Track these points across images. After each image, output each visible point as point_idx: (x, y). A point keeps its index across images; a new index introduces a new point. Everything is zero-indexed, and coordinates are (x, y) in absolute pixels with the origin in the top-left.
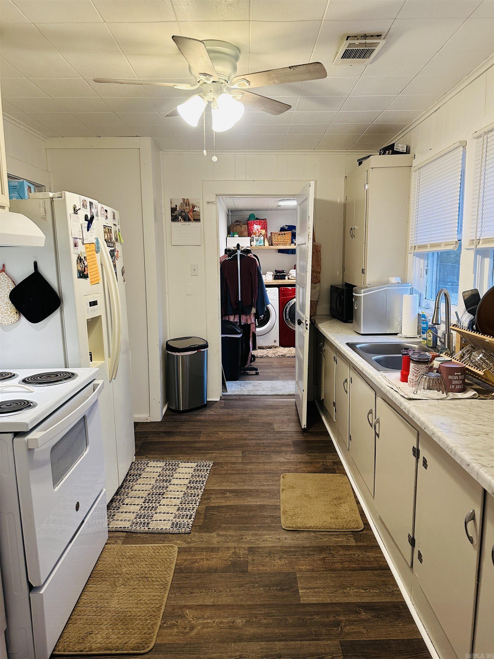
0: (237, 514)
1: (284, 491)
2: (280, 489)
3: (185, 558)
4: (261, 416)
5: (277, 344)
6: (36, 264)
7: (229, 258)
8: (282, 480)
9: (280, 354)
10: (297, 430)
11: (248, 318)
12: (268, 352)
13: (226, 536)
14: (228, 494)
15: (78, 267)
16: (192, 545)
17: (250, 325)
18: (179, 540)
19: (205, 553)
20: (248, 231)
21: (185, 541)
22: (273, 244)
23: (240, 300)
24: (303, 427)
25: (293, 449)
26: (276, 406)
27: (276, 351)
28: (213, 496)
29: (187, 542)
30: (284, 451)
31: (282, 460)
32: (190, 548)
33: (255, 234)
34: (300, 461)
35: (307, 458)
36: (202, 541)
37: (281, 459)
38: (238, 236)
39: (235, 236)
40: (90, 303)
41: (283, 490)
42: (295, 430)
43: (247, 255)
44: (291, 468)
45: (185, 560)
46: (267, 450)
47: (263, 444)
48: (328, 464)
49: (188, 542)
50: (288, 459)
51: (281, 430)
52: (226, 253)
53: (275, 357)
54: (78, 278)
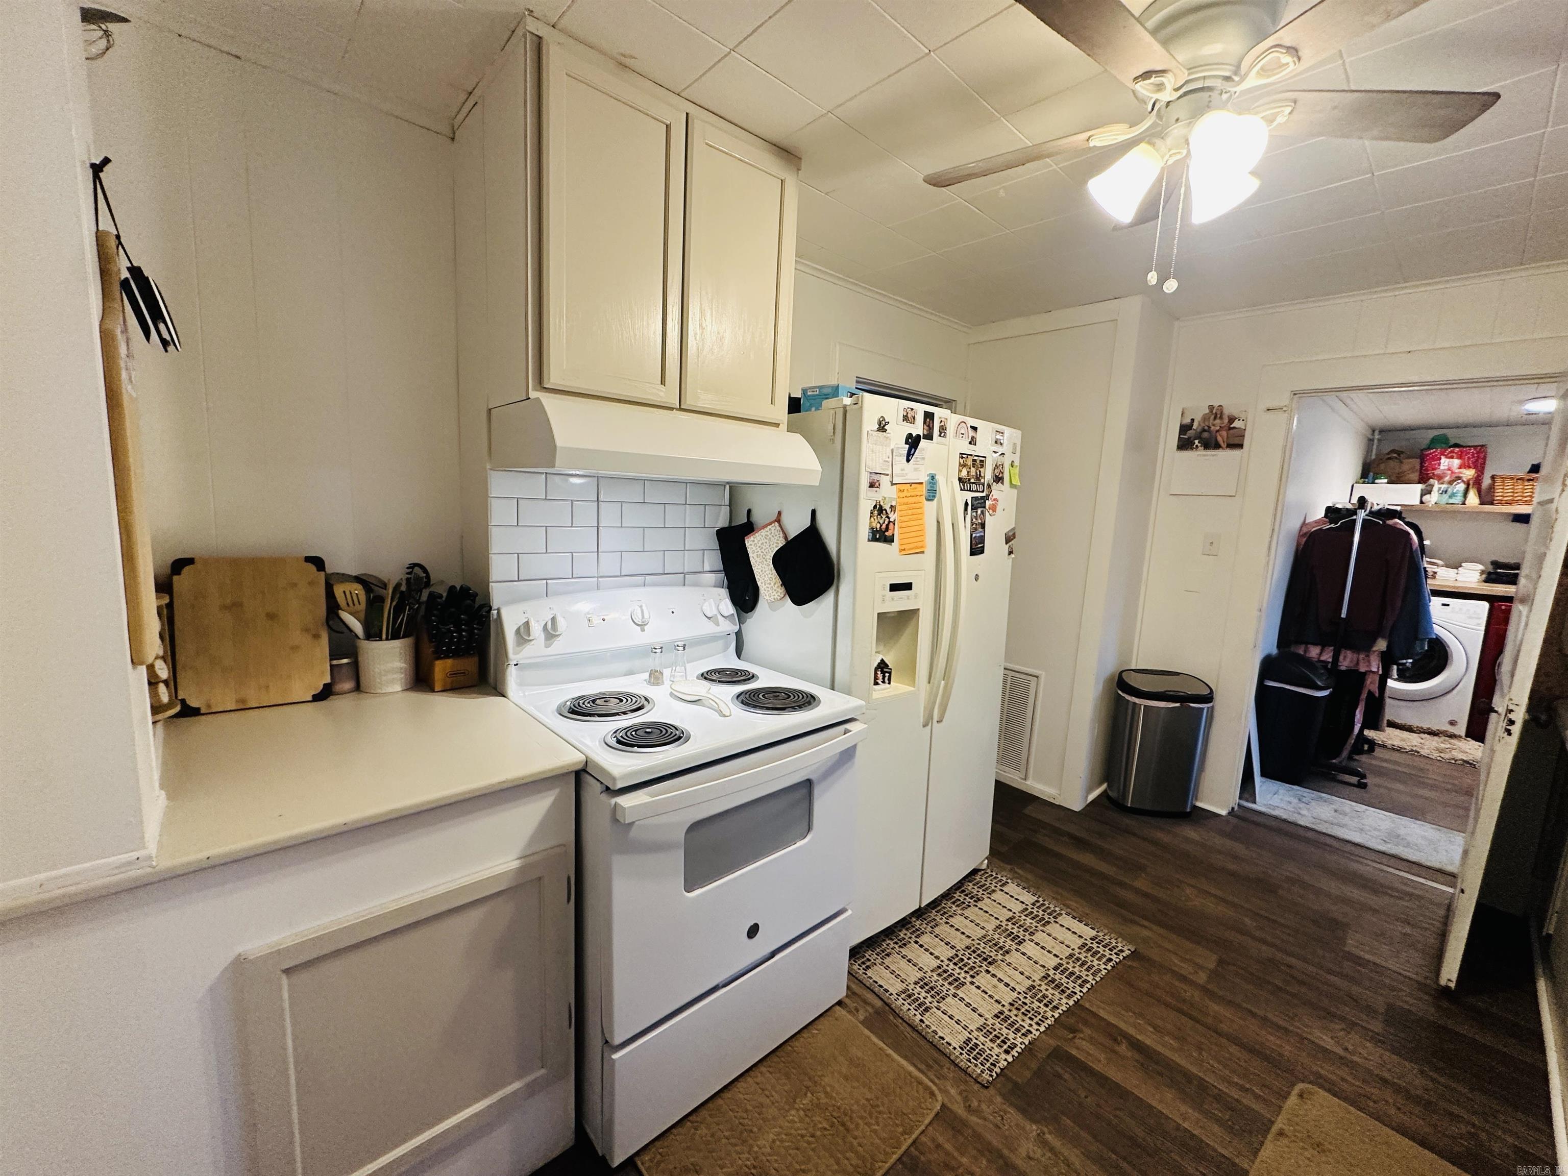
0: (1116, 1116)
1: (1284, 1141)
2: (1273, 1123)
3: (941, 1140)
4: (1318, 892)
5: (1461, 729)
6: (814, 513)
7: (1332, 525)
8: (1293, 1099)
9: (1460, 756)
10: (1420, 979)
11: (1361, 659)
12: (1422, 741)
13: (1056, 1156)
14: (1123, 1048)
15: (871, 523)
16: (974, 1119)
17: (1364, 674)
18: (958, 1087)
19: (984, 1162)
20: (1421, 472)
21: (966, 1099)
22: (1495, 502)
23: (1343, 615)
24: (1443, 982)
25: (1377, 1026)
26: (1382, 885)
27: (1449, 746)
28: (1088, 1031)
29: (967, 1104)
30: (1343, 1019)
31: (1327, 1042)
32: (965, 1123)
33: (1440, 478)
34: (1386, 1075)
35: (1419, 1081)
36: (997, 1126)
37: (1324, 1037)
38: (1386, 481)
39: (1377, 481)
40: (891, 585)
41: (1281, 1133)
42: (1414, 976)
43: (1384, 522)
44: (1343, 1079)
45: (939, 1146)
46: (1294, 988)
47: (1290, 967)
48: (1496, 1147)
49: (970, 1106)
50: (1346, 1049)
51: (1367, 957)
52: (1326, 516)
53: (1439, 758)
54: (869, 540)
